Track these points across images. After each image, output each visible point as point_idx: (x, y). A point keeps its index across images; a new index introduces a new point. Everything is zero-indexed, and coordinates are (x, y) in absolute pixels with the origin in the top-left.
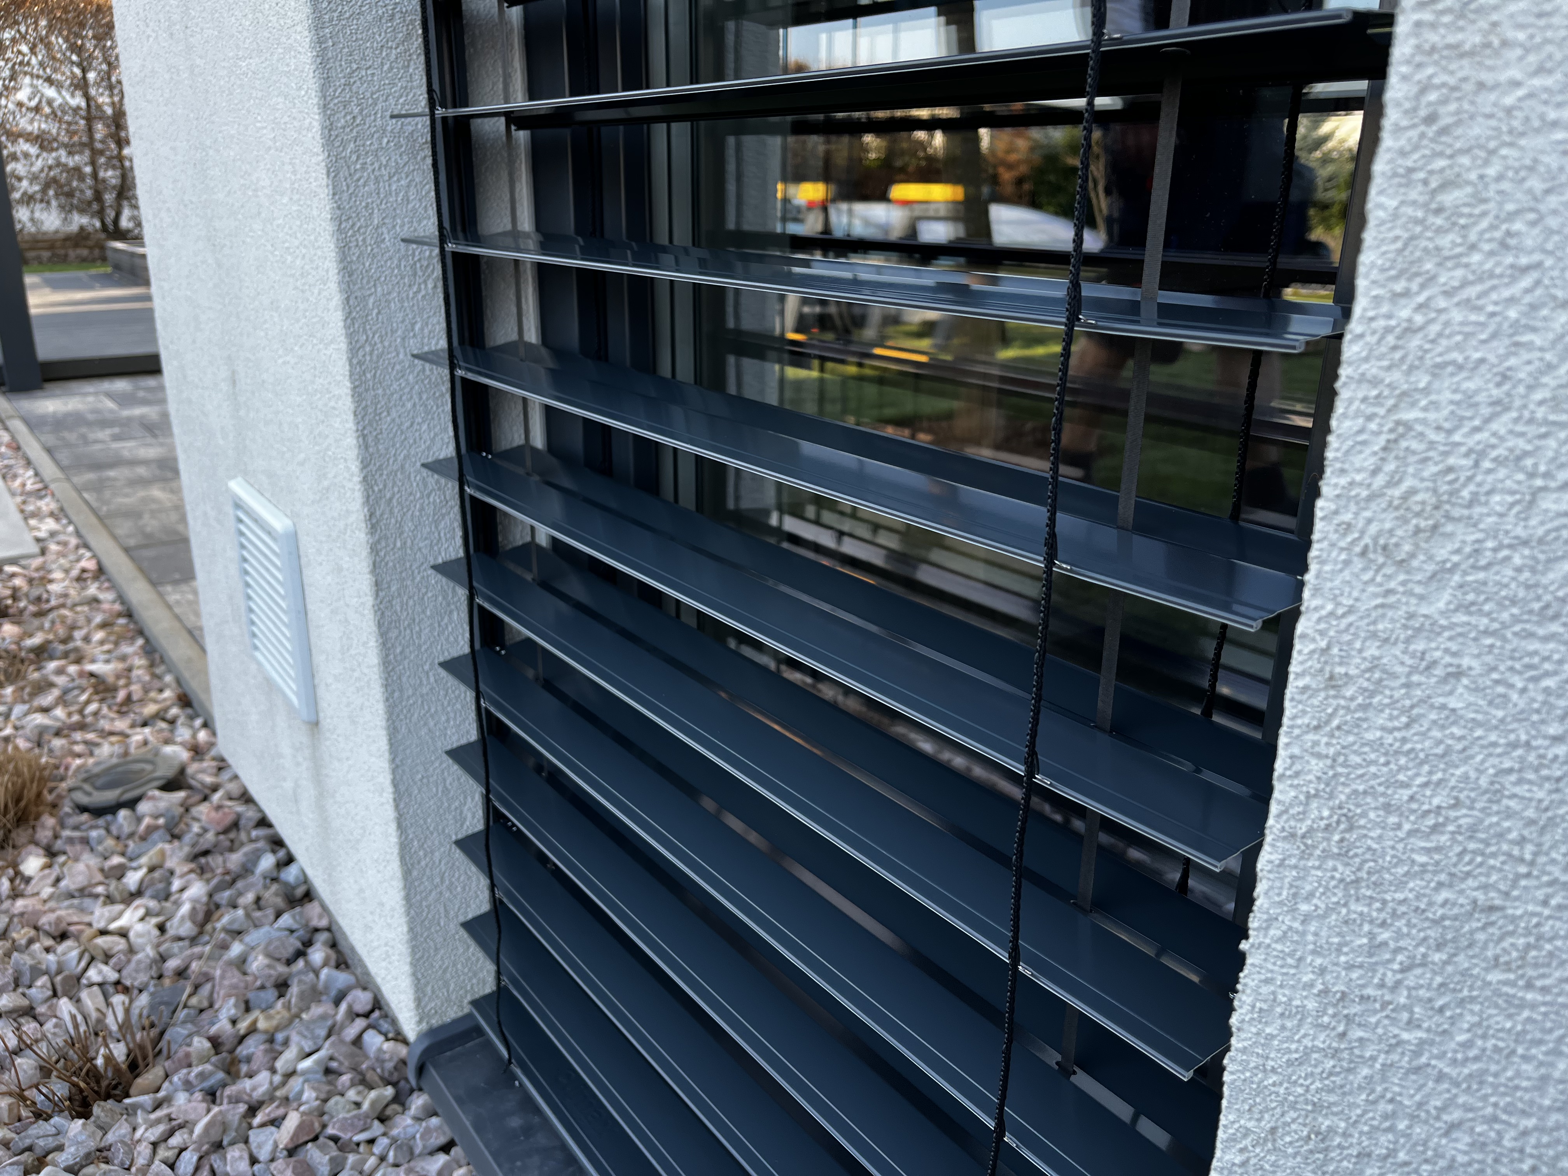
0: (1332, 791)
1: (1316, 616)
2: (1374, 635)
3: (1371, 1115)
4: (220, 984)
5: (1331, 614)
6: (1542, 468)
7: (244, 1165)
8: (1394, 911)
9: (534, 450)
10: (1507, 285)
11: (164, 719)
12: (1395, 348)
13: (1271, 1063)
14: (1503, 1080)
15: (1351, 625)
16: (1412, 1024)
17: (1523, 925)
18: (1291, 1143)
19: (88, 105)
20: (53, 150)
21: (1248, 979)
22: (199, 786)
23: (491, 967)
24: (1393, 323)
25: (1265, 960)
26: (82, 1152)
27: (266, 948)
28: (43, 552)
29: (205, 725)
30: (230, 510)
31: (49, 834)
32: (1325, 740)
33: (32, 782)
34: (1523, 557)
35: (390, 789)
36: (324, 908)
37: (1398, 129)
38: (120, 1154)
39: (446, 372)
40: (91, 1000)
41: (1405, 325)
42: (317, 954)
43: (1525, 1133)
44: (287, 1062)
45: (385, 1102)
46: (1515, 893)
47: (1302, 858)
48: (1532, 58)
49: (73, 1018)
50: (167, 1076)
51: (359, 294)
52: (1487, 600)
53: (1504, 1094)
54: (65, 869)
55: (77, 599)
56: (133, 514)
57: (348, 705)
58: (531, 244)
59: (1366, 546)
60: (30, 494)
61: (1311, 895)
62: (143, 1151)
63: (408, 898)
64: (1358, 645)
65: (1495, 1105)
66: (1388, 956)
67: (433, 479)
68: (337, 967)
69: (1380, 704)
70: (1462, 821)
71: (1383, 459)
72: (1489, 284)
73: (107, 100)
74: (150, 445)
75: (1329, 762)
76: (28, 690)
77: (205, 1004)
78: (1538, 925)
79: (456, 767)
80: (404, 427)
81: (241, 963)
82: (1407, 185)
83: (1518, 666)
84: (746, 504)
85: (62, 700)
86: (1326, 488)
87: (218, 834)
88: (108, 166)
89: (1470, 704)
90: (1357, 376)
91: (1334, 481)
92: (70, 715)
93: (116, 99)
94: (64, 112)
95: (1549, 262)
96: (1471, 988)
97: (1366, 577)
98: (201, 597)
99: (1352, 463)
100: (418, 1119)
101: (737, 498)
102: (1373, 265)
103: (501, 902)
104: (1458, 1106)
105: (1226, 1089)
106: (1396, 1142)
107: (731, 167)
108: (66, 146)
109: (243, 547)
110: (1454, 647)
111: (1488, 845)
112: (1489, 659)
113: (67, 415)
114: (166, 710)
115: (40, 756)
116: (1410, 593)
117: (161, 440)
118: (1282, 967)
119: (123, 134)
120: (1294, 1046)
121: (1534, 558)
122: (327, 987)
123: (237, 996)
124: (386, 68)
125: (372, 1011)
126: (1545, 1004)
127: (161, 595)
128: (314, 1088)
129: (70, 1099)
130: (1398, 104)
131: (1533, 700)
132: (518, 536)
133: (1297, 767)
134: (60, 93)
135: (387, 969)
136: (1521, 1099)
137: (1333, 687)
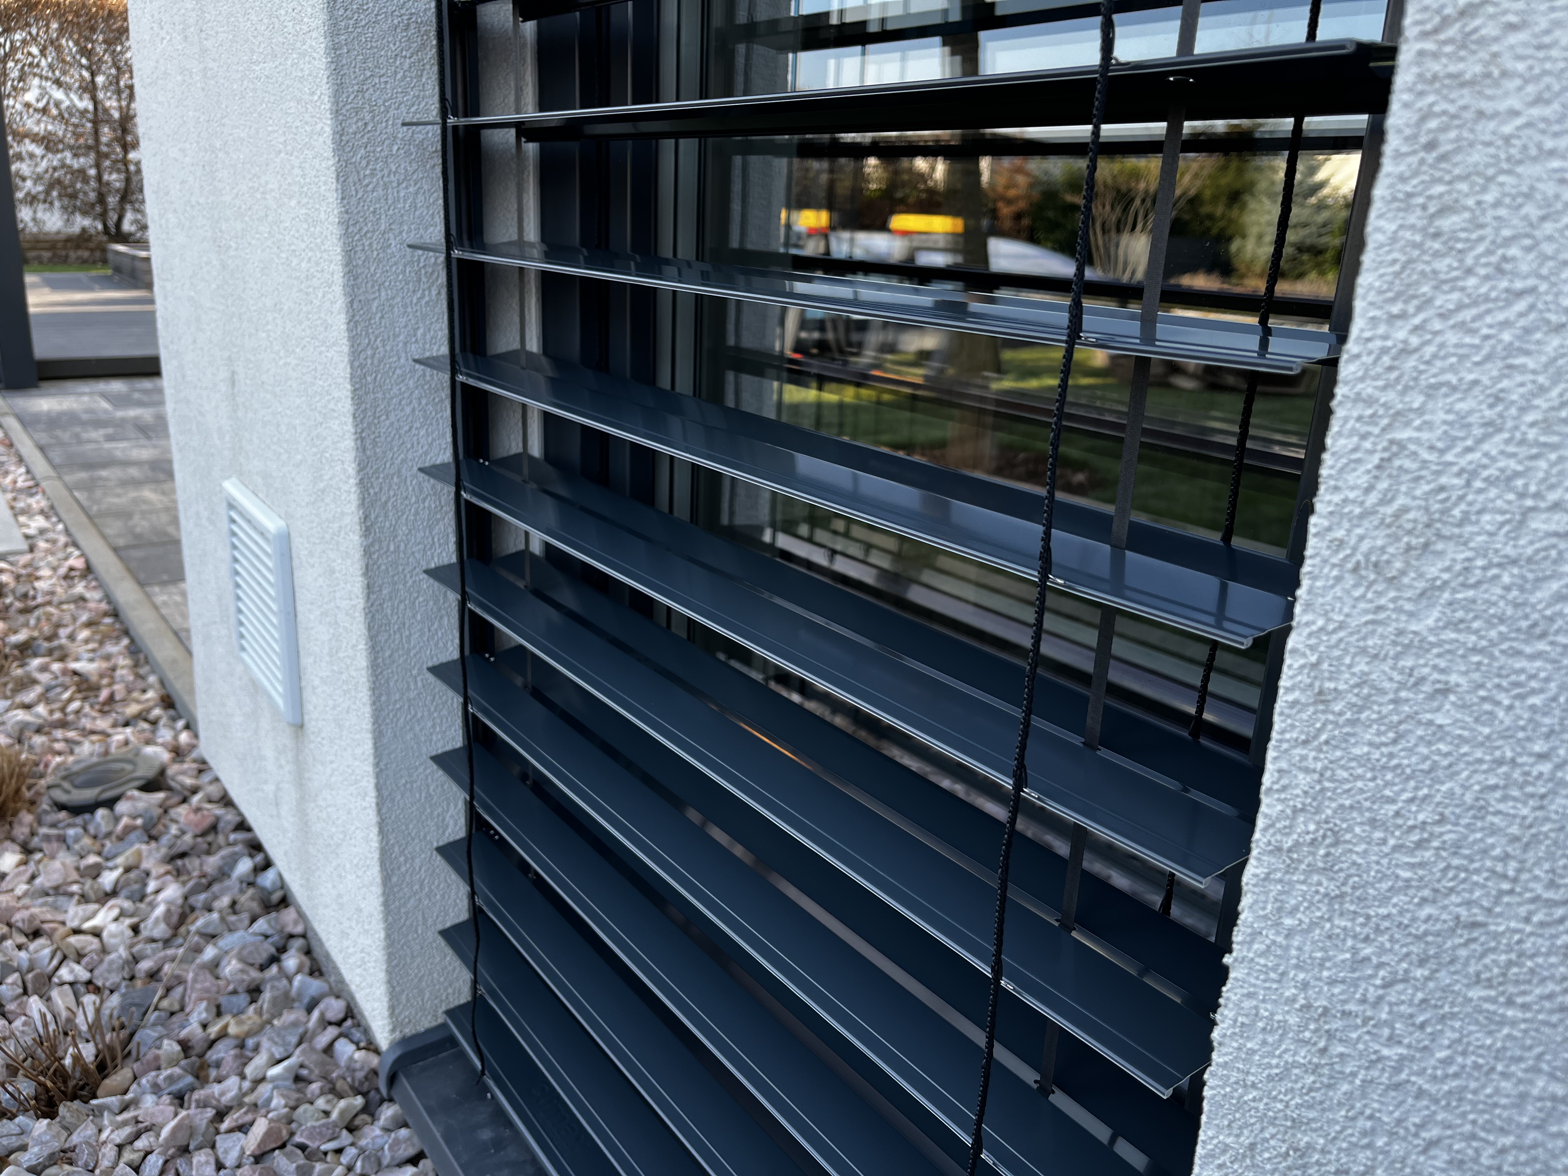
0: (1319, 806)
1: (1307, 631)
2: (1363, 651)
3: (1350, 1131)
4: (193, 988)
5: (1322, 629)
6: (1533, 489)
7: (210, 1169)
8: (1378, 925)
9: (531, 458)
10: (1501, 308)
11: (146, 720)
12: (1390, 369)
13: (1252, 1078)
14: (1482, 1098)
15: (1341, 640)
16: (1393, 1040)
17: (1504, 941)
18: (1269, 1159)
19: (96, 109)
20: (58, 151)
21: (1230, 993)
22: (178, 787)
23: (466, 976)
24: (1389, 343)
25: (1248, 974)
26: (46, 1152)
27: (240, 952)
28: (32, 549)
29: (187, 727)
30: (222, 509)
31: (26, 830)
32: (1313, 754)
33: (11, 777)
34: (1513, 576)
35: (372, 793)
36: (301, 915)
37: (1398, 156)
38: (84, 1156)
39: (447, 377)
40: (61, 999)
41: (1400, 346)
42: (291, 961)
43: (1503, 1151)
44: (256, 1068)
45: (354, 1112)
46: (1498, 909)
47: (1287, 872)
48: (1531, 89)
49: (43, 1016)
50: (135, 1078)
51: (362, 298)
52: (1476, 618)
53: (1483, 1112)
54: (41, 867)
55: (64, 597)
56: (125, 514)
57: (334, 708)
58: (535, 253)
59: (1358, 563)
60: (21, 491)
61: (1295, 909)
62: (108, 1153)
63: (386, 904)
64: (1347, 660)
65: (1474, 1122)
66: (1370, 972)
67: (428, 483)
68: (311, 974)
69: (1368, 718)
70: (1446, 837)
71: (1376, 478)
72: (1483, 308)
73: (115, 104)
74: (144, 446)
75: (1316, 776)
76: (10, 686)
77: (176, 1007)
78: (1519, 942)
79: (441, 773)
80: (402, 432)
81: (214, 966)
82: (1405, 210)
83: (1505, 683)
84: (740, 520)
85: (44, 698)
86: (1320, 506)
87: (196, 836)
88: (113, 169)
89: (1457, 721)
90: (1352, 396)
91: (1328, 497)
92: (51, 712)
93: (124, 103)
94: (71, 115)
95: (1543, 287)
96: (1453, 1004)
97: (1357, 593)
98: (190, 597)
99: (1346, 481)
100: (387, 1130)
101: (732, 513)
102: (1371, 287)
103: (481, 911)
104: (1437, 1123)
105: (1206, 1105)
106: (1374, 1159)
107: (737, 187)
108: (71, 148)
109: (235, 547)
110: (1442, 664)
111: (1472, 861)
112: (1476, 676)
113: (61, 414)
114: (148, 710)
115: (20, 752)
116: (1399, 610)
117: (154, 442)
118: (1265, 981)
119: (129, 138)
120: (1274, 1061)
121: (1523, 577)
122: (300, 994)
123: (208, 999)
124: (399, 76)
125: (344, 1020)
126: (1525, 1021)
127: (149, 596)
128: (283, 1096)
129: (36, 1098)
130: (1399, 131)
131: (1519, 718)
132: (511, 545)
133: (1285, 781)
134: (67, 95)
135: (361, 975)
136: (1499, 1117)
137: (1323, 702)
